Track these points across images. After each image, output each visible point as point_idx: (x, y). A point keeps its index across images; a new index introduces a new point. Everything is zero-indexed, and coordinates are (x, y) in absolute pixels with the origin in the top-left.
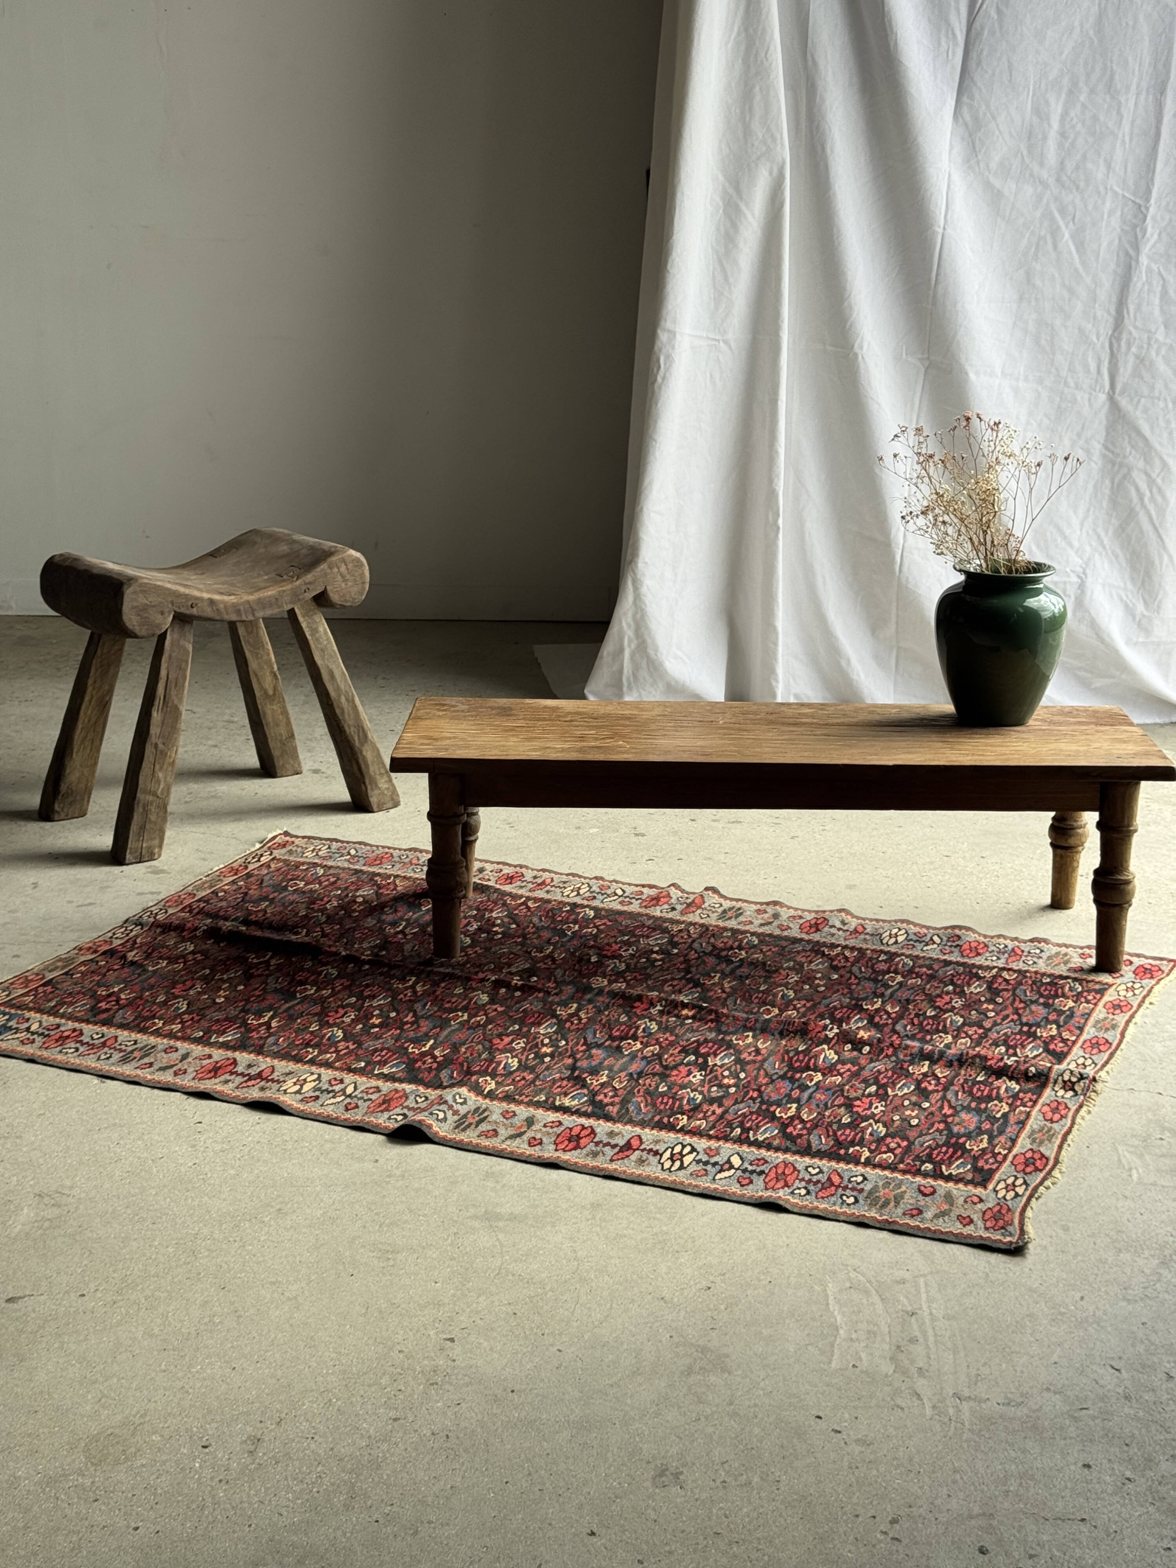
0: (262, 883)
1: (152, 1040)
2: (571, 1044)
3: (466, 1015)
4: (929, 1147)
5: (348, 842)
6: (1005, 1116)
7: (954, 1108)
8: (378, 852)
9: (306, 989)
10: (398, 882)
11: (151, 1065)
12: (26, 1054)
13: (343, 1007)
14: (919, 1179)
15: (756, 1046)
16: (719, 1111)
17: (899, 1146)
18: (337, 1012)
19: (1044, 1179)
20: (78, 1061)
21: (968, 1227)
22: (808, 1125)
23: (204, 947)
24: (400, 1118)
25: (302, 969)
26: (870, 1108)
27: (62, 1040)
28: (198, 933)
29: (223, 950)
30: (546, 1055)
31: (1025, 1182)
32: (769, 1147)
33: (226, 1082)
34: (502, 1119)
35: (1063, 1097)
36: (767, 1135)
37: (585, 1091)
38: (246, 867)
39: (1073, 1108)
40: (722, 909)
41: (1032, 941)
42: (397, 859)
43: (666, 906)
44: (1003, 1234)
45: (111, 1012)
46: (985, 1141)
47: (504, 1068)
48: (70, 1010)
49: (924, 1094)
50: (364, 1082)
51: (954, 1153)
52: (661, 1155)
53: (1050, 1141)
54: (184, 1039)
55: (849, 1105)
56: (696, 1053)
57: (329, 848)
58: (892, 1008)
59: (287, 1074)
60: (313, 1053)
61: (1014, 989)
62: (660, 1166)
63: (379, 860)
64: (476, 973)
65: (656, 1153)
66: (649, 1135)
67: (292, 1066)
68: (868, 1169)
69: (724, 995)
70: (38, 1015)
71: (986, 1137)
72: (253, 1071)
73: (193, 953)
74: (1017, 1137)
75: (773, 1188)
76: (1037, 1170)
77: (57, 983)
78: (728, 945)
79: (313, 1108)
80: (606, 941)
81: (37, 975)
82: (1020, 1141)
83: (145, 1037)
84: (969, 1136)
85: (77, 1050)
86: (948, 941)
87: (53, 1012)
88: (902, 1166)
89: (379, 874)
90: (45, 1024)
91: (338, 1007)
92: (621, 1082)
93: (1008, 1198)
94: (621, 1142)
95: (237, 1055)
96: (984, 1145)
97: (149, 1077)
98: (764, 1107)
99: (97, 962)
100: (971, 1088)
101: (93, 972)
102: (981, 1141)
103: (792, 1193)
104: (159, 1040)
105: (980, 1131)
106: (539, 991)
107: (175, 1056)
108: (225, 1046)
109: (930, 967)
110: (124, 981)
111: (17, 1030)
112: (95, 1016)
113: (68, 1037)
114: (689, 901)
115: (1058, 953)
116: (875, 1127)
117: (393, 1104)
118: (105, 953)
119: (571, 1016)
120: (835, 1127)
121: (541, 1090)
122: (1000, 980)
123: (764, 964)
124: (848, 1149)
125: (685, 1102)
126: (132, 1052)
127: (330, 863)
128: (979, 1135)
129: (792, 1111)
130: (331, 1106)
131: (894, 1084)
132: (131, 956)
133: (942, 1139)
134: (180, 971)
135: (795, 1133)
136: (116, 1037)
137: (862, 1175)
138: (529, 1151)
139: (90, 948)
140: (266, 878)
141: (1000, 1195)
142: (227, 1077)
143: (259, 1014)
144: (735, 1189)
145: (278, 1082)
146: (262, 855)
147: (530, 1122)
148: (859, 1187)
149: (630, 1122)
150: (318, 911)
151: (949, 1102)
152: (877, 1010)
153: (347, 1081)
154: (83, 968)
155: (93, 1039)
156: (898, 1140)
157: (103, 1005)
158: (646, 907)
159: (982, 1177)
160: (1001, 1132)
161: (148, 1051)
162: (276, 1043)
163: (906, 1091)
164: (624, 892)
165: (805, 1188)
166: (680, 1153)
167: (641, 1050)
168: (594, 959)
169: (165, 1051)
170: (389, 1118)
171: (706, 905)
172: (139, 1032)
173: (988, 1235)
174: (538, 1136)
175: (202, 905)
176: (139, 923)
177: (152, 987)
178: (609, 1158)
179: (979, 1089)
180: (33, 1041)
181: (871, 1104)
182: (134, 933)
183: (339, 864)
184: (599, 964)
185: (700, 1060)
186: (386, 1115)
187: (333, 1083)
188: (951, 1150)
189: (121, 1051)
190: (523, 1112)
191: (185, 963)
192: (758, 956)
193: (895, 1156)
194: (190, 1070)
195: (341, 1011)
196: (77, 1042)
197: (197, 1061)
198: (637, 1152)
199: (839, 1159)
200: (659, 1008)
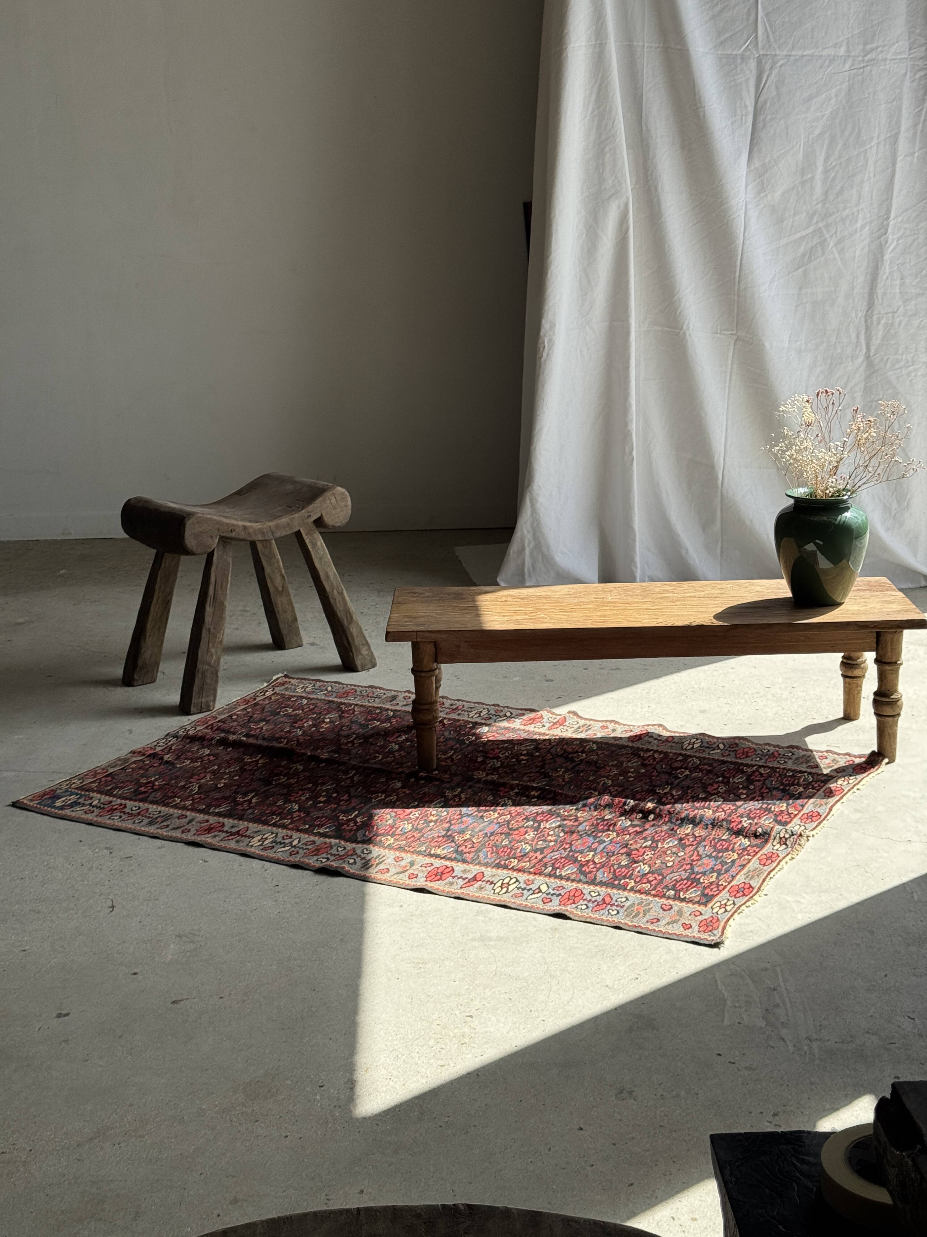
0: (263, 709)
1: (171, 811)
2: (450, 815)
3: (384, 795)
4: (676, 880)
5: (327, 682)
6: (733, 861)
7: (701, 856)
8: (347, 689)
9: (280, 779)
10: (356, 709)
11: (168, 826)
12: (87, 820)
13: (302, 790)
14: (663, 901)
15: (576, 816)
16: (540, 857)
17: (656, 879)
18: (297, 793)
19: (748, 901)
20: (120, 824)
21: (687, 931)
22: (598, 866)
23: (216, 751)
24: (324, 860)
25: (280, 766)
26: (643, 855)
27: (112, 810)
28: (213, 742)
29: (228, 754)
30: (431, 821)
31: (734, 903)
32: (568, 879)
33: (215, 836)
34: (394, 862)
35: (777, 850)
36: (569, 872)
37: (453, 844)
38: (255, 699)
39: (781, 856)
40: (578, 726)
41: (788, 747)
42: (358, 693)
43: (539, 724)
44: (709, 935)
45: (147, 794)
46: (714, 877)
47: (401, 830)
48: (120, 792)
49: (684, 847)
50: (305, 837)
51: (691, 884)
52: (495, 884)
53: (758, 876)
54: (194, 810)
55: (629, 854)
56: (534, 820)
57: (314, 686)
58: (677, 792)
59: (256, 832)
60: (276, 819)
61: (765, 780)
62: (493, 891)
63: (346, 694)
64: (398, 768)
65: (492, 883)
66: (489, 872)
67: (260, 827)
68: (631, 894)
69: (563, 783)
70: (99, 795)
71: (715, 874)
72: (234, 830)
73: (208, 755)
74: (737, 874)
75: (564, 905)
76: (744, 895)
77: (115, 775)
78: (575, 750)
79: (270, 854)
80: (491, 747)
81: (103, 769)
82: (738, 876)
83: (167, 809)
84: (704, 874)
85: (121, 817)
86: (729, 747)
87: (109, 793)
88: (653, 892)
89: (344, 704)
90: (102, 801)
91: (299, 790)
92: (478, 838)
93: (719, 913)
94: (470, 876)
95: (226, 820)
96: (714, 879)
97: (165, 834)
98: (571, 854)
99: (144, 761)
100: (716, 844)
101: (140, 768)
102: (712, 877)
103: (577, 907)
104: (176, 811)
105: (713, 870)
106: (437, 780)
107: (184, 820)
108: (219, 815)
109: (710, 765)
110: (159, 774)
111: (84, 805)
112: (138, 795)
113: (116, 809)
114: (555, 721)
115: (804, 756)
116: (642, 867)
117: (321, 851)
118: (149, 755)
119: (455, 796)
120: (616, 867)
121: (424, 844)
122: (757, 773)
123: (596, 762)
124: (620, 880)
125: (519, 851)
126: (156, 818)
127: (312, 696)
128: (711, 873)
129: (590, 857)
130: (281, 853)
131: (664, 840)
132: (166, 757)
133: (685, 875)
134: (197, 767)
135: (587, 871)
136: (148, 809)
137: (626, 897)
138: (408, 882)
139: (140, 752)
140: (267, 706)
141: (715, 911)
142: (217, 833)
143: (245, 794)
144: (541, 905)
145: (249, 837)
146: (267, 691)
147: (412, 864)
148: (622, 905)
149: (479, 863)
150: (299, 727)
151: (698, 852)
152: (666, 794)
153: (294, 837)
154: (134, 766)
155: (132, 810)
156: (656, 875)
157: (142, 789)
158: (524, 725)
159: (706, 899)
160: (727, 871)
161: (167, 817)
162: (252, 813)
163: (671, 845)
164: (512, 714)
165: (586, 905)
166: (508, 883)
167: (497, 818)
168: (480, 759)
169: (178, 818)
170: (317, 860)
171: (567, 723)
172: (163, 806)
173: (699, 935)
174: (415, 873)
175: (220, 724)
176: (175, 736)
177: (177, 777)
178: (459, 886)
179: (721, 844)
180: (93, 812)
181: (644, 852)
182: (171, 743)
183: (319, 697)
184: (483, 762)
185: (536, 825)
186: (315, 858)
187: (285, 838)
188: (690, 883)
189: (149, 817)
190: (408, 858)
191: (202, 762)
192: (595, 758)
193: (651, 885)
194: (192, 830)
195: (301, 793)
196: (121, 812)
197: (199, 824)
198: (480, 883)
199: (613, 887)
200: (516, 791)
